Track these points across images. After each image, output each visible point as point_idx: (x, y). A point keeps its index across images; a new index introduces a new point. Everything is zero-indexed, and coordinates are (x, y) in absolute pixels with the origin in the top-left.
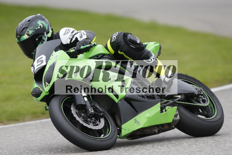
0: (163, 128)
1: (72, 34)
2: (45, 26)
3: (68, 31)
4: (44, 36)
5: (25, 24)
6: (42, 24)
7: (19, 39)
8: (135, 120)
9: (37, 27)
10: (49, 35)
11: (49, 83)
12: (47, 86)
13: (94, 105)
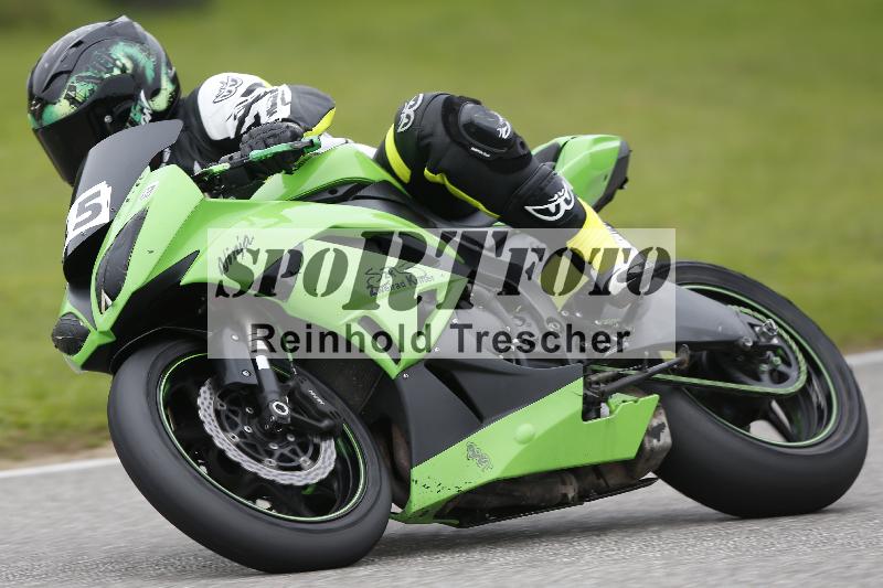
0: (602, 481)
1: (244, 99)
2: (141, 65)
3: (233, 88)
4: (138, 107)
5: (60, 59)
6: (130, 58)
7: (38, 115)
8: (470, 447)
9: (110, 70)
10: (161, 102)
11: (113, 298)
12: (107, 308)
13: (297, 387)
